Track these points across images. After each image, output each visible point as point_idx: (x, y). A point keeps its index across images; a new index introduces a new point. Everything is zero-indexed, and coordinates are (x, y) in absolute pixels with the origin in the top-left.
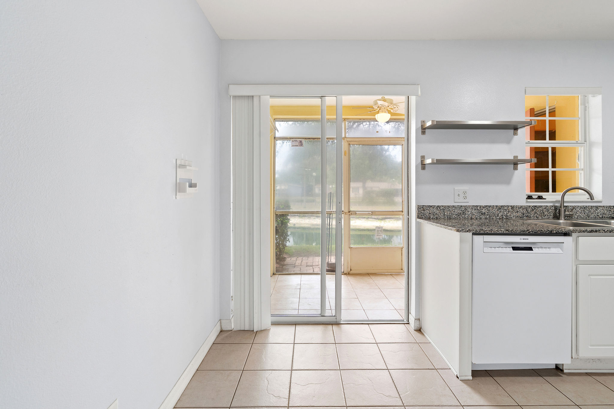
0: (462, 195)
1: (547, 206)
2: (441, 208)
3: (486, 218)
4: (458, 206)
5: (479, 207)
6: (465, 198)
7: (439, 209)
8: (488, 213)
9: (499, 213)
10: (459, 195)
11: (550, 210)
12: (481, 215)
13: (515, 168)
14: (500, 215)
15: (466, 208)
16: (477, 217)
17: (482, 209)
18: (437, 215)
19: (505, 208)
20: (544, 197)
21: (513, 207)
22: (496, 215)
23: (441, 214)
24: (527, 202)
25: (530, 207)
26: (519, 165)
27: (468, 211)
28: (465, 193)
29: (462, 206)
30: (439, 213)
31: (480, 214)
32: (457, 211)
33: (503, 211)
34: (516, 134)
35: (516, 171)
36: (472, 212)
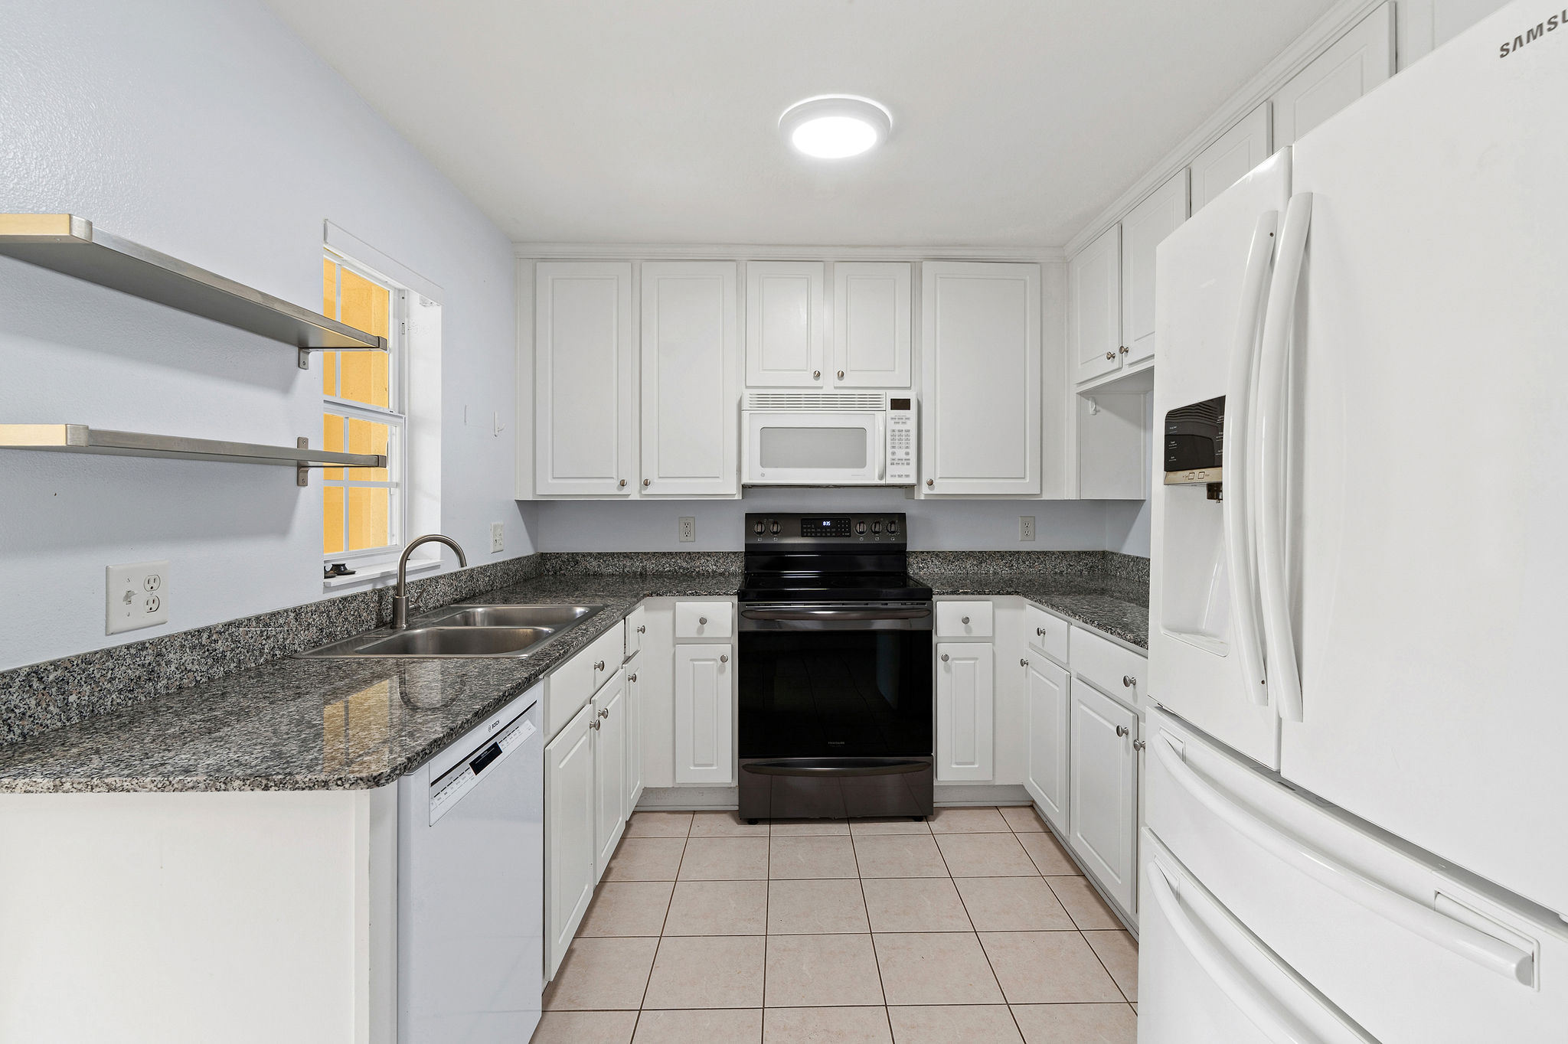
0: (141, 596)
1: (366, 593)
2: (51, 677)
3: (227, 674)
4: (128, 647)
5: (205, 636)
6: (154, 605)
7: (36, 684)
8: (233, 650)
9: (264, 642)
10: (128, 597)
11: (372, 605)
12: (212, 667)
13: (301, 481)
14: (266, 651)
15: (159, 647)
16: (198, 678)
17: (216, 641)
18: (27, 723)
19: (281, 621)
20: (349, 568)
21: (297, 612)
22: (257, 653)
23: (51, 708)
24: (327, 588)
25: (334, 605)
26: (311, 471)
27: (168, 663)
28: (152, 583)
29: (142, 646)
30: (38, 704)
31: (210, 661)
32: (126, 672)
33: (274, 633)
34: (304, 363)
35: (303, 490)
36: (183, 661)
